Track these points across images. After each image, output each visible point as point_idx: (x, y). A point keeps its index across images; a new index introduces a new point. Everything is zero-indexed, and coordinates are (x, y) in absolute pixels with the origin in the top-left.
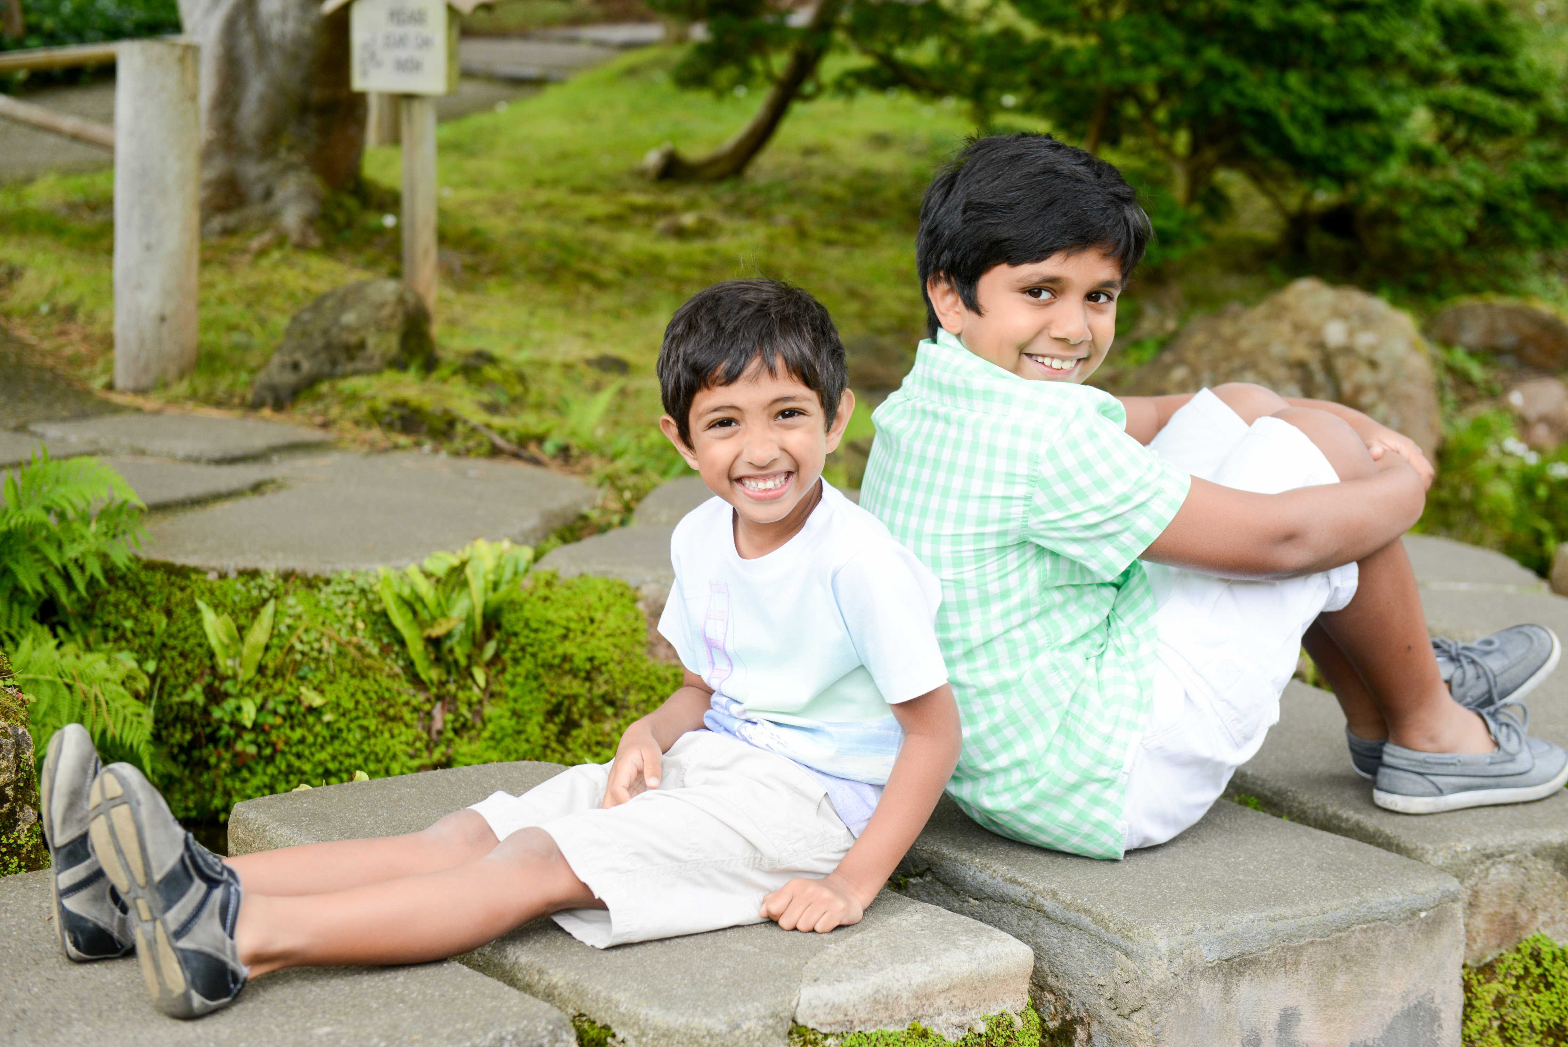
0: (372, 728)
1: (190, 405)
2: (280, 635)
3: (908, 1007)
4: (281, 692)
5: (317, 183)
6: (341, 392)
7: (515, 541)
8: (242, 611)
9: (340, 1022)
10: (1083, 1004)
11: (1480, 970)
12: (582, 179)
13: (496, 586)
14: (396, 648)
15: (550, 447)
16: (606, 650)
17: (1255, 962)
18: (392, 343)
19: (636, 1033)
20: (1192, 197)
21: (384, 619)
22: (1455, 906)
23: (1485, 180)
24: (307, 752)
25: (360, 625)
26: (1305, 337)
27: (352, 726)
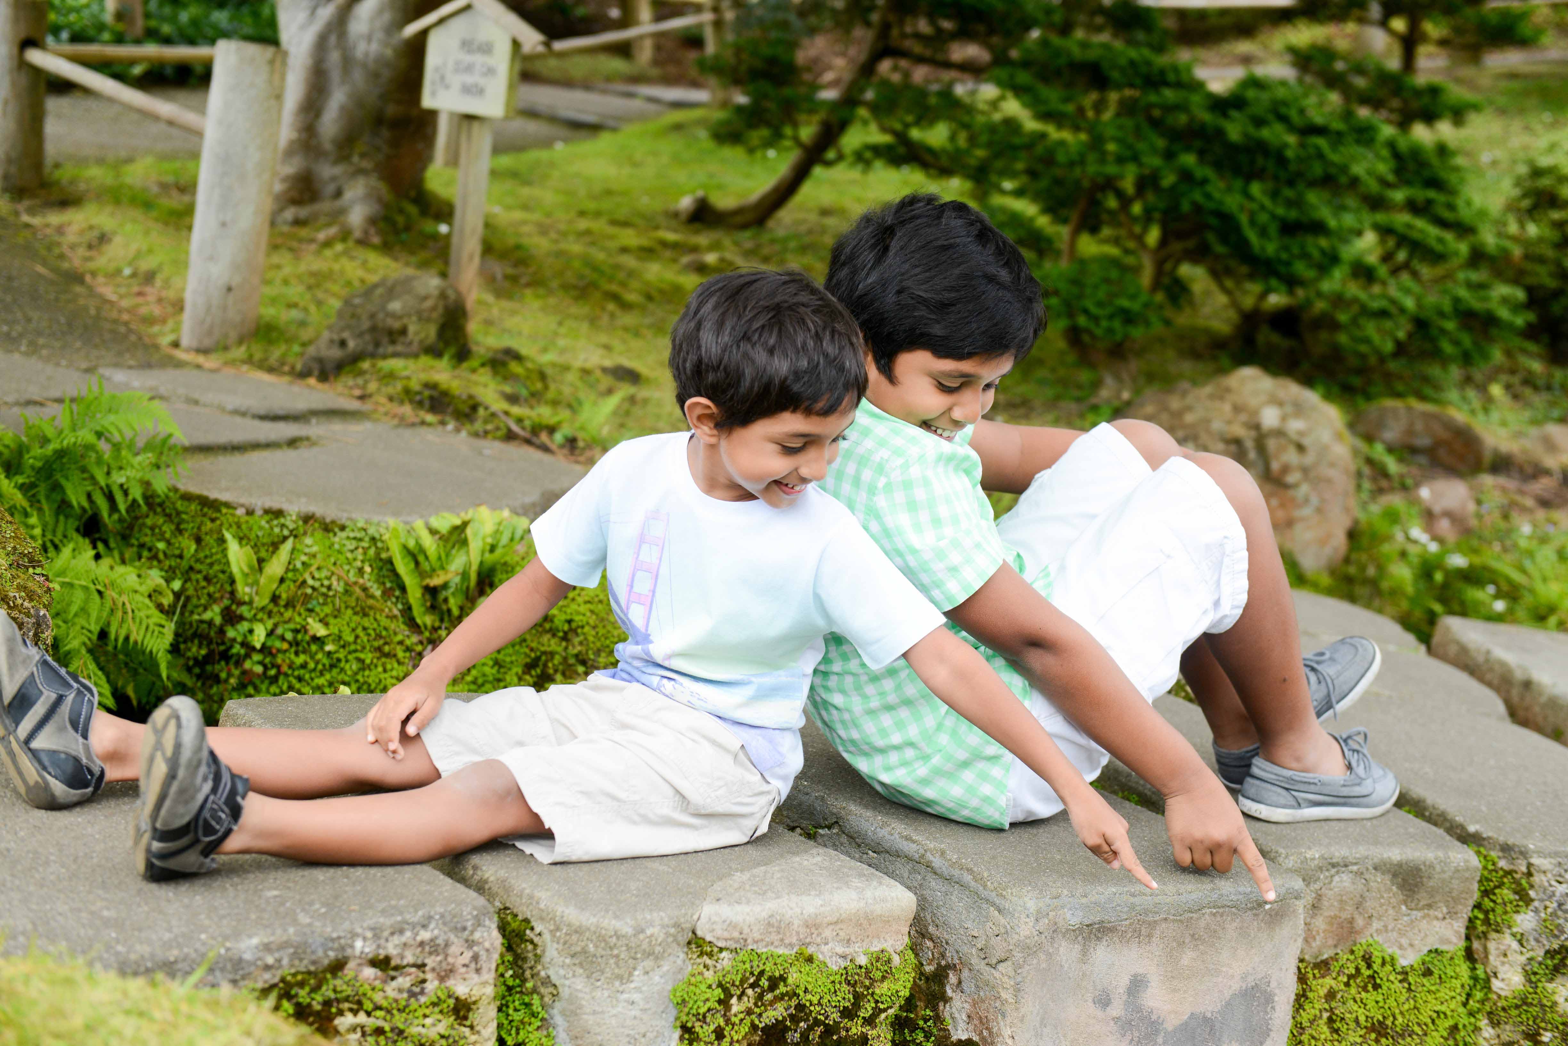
0: (368, 661)
1: (245, 368)
2: (295, 570)
3: (798, 933)
4: (290, 620)
5: (383, 188)
6: (380, 370)
7: (515, 512)
8: (263, 545)
9: (289, 888)
10: (957, 952)
11: (1316, 966)
12: (622, 214)
13: (492, 549)
14: (397, 593)
15: (559, 437)
16: (584, 615)
17: (1113, 930)
18: (431, 332)
19: (552, 927)
20: (1156, 285)
21: (389, 566)
22: (1297, 902)
23: (1419, 300)
24: (307, 676)
25: (368, 569)
26: (1243, 417)
27: (350, 657)
